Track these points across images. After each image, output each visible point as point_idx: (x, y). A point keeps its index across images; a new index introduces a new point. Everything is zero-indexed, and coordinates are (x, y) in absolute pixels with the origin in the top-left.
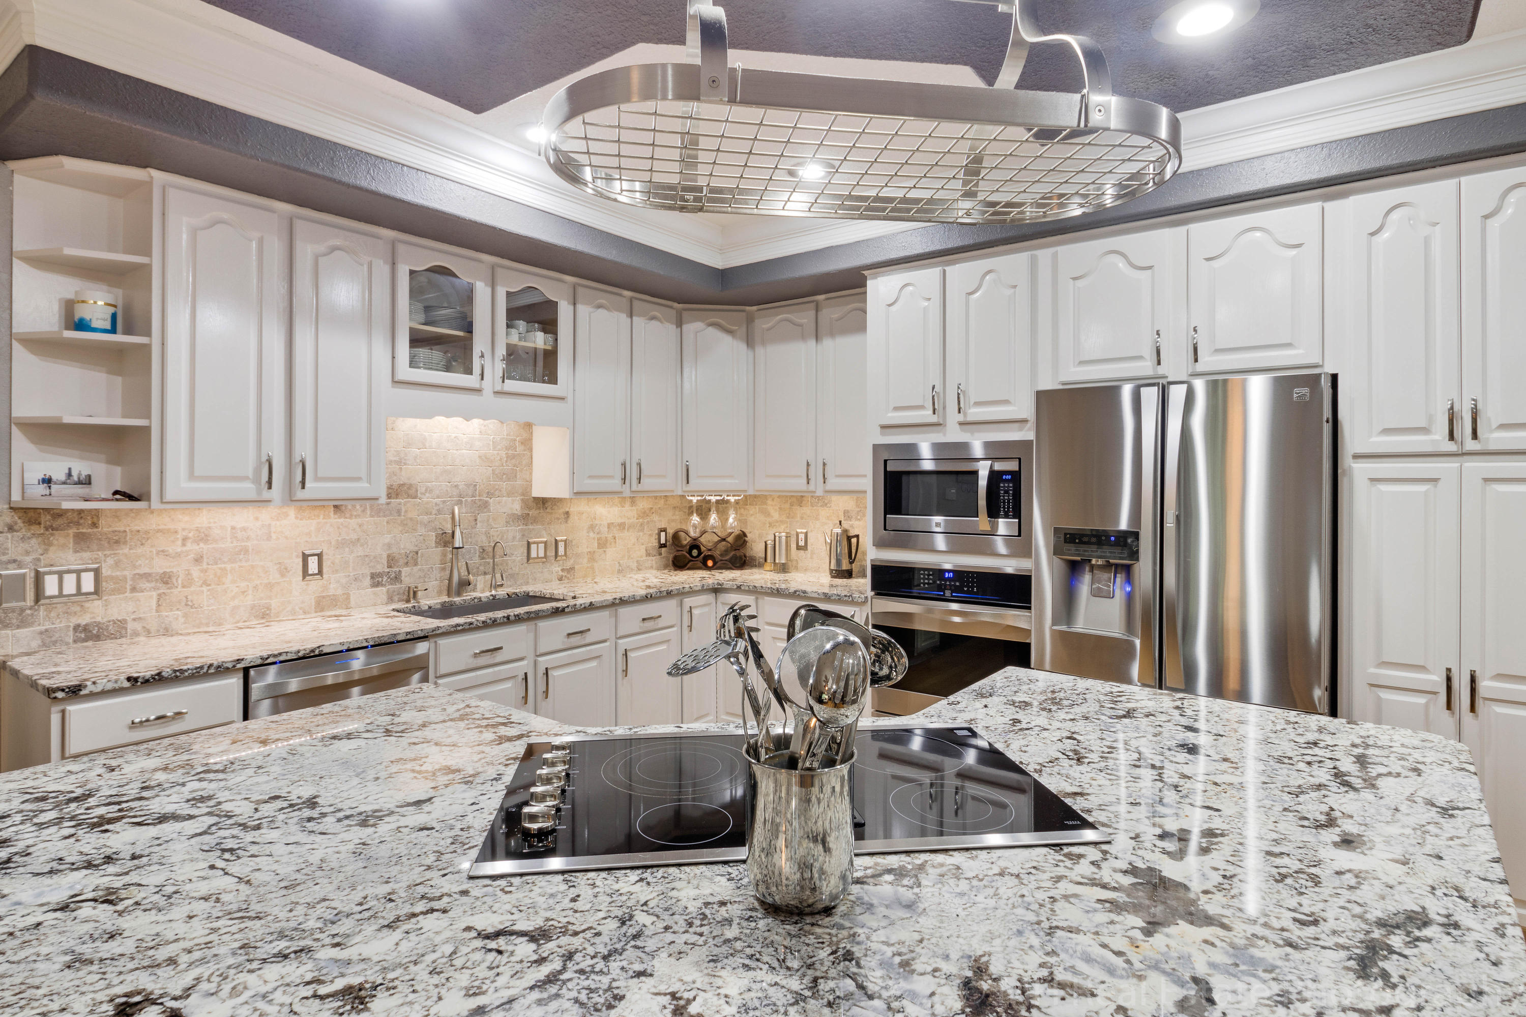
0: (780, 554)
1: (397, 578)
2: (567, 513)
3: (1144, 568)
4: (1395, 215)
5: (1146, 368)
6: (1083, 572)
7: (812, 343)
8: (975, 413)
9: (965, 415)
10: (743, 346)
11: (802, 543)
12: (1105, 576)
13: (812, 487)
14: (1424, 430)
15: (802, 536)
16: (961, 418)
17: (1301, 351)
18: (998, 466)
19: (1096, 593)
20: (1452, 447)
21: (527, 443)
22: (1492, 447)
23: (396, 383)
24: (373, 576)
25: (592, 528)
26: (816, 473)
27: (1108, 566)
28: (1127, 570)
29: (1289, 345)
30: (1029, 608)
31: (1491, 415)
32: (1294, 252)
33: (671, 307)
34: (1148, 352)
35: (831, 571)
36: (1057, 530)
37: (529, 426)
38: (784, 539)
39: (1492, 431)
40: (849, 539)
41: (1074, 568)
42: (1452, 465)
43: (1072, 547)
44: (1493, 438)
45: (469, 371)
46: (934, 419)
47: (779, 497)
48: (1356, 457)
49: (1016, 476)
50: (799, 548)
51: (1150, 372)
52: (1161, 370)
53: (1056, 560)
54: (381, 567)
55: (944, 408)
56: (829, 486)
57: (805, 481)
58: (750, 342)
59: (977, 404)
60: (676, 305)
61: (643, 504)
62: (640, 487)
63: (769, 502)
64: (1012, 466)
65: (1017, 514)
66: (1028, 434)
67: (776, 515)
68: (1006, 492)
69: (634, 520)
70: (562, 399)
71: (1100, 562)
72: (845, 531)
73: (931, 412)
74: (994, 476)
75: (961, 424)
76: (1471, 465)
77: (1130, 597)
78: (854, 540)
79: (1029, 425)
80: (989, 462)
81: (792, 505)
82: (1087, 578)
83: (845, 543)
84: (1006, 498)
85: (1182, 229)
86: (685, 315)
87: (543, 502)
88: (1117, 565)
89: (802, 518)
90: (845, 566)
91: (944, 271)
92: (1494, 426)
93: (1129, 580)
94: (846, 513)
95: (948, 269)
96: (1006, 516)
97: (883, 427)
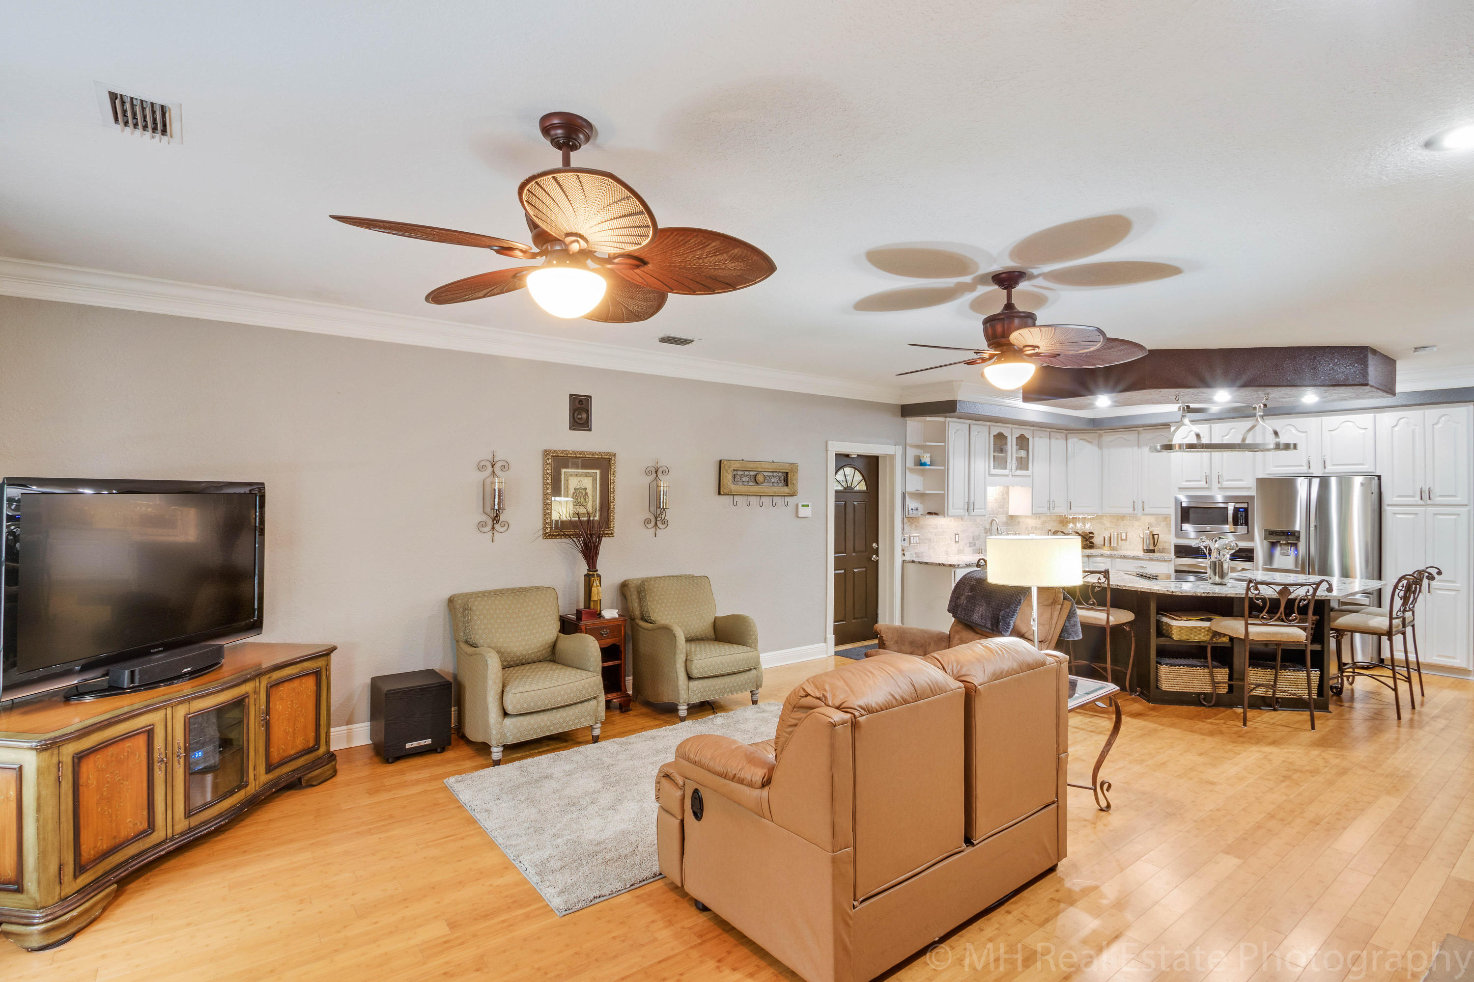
0: (1114, 542)
1: (975, 545)
2: (1019, 522)
3: (1302, 545)
4: (1402, 421)
5: (1304, 469)
6: (1277, 546)
7: (1136, 449)
8: (1226, 484)
9: (1222, 484)
10: (1096, 449)
11: (1124, 538)
12: (1287, 547)
13: (1136, 512)
14: (1413, 496)
15: (1124, 535)
16: (1219, 486)
17: (1367, 467)
18: (1238, 506)
19: (1283, 554)
20: (1422, 502)
21: (1007, 493)
22: (1438, 503)
23: (990, 475)
24: (970, 543)
25: (1026, 528)
26: (1139, 506)
27: (1287, 544)
28: (1295, 545)
29: (1362, 464)
30: (1253, 561)
31: (1436, 491)
32: (1363, 431)
33: (1062, 433)
34: (1305, 463)
35: (1144, 550)
36: (1265, 530)
37: (1008, 487)
38: (1116, 535)
39: (1436, 497)
40: (1153, 535)
41: (1273, 545)
42: (1423, 508)
43: (1272, 536)
44: (1438, 500)
45: (1006, 468)
46: (1206, 486)
47: (1110, 516)
48: (1388, 505)
49: (1246, 510)
50: (1122, 540)
51: (1306, 471)
52: (1311, 471)
53: (1265, 542)
54: (971, 541)
55: (1211, 481)
56: (1145, 512)
57: (1132, 509)
58: (1100, 446)
59: (1227, 480)
60: (1065, 431)
61: (1043, 519)
62: (1054, 511)
63: (1104, 518)
64: (1245, 506)
65: (1247, 524)
66: (1253, 493)
67: (1108, 525)
68: (1241, 516)
69: (1040, 526)
70: (1029, 476)
71: (1284, 542)
72: (1151, 532)
73: (1205, 483)
74: (1236, 510)
75: (1220, 488)
76: (1429, 509)
77: (1297, 556)
78: (1156, 537)
79: (1252, 489)
80: (1234, 504)
81: (1118, 520)
82: (1279, 548)
83: (1151, 538)
84: (1241, 518)
85: (1320, 418)
86: (1069, 435)
87: (1012, 517)
88: (1291, 543)
89: (1124, 526)
90: (1151, 548)
91: (1211, 426)
92: (1437, 495)
93: (1296, 549)
94: (1149, 524)
95: (1212, 425)
96: (1242, 525)
97: (1180, 488)
